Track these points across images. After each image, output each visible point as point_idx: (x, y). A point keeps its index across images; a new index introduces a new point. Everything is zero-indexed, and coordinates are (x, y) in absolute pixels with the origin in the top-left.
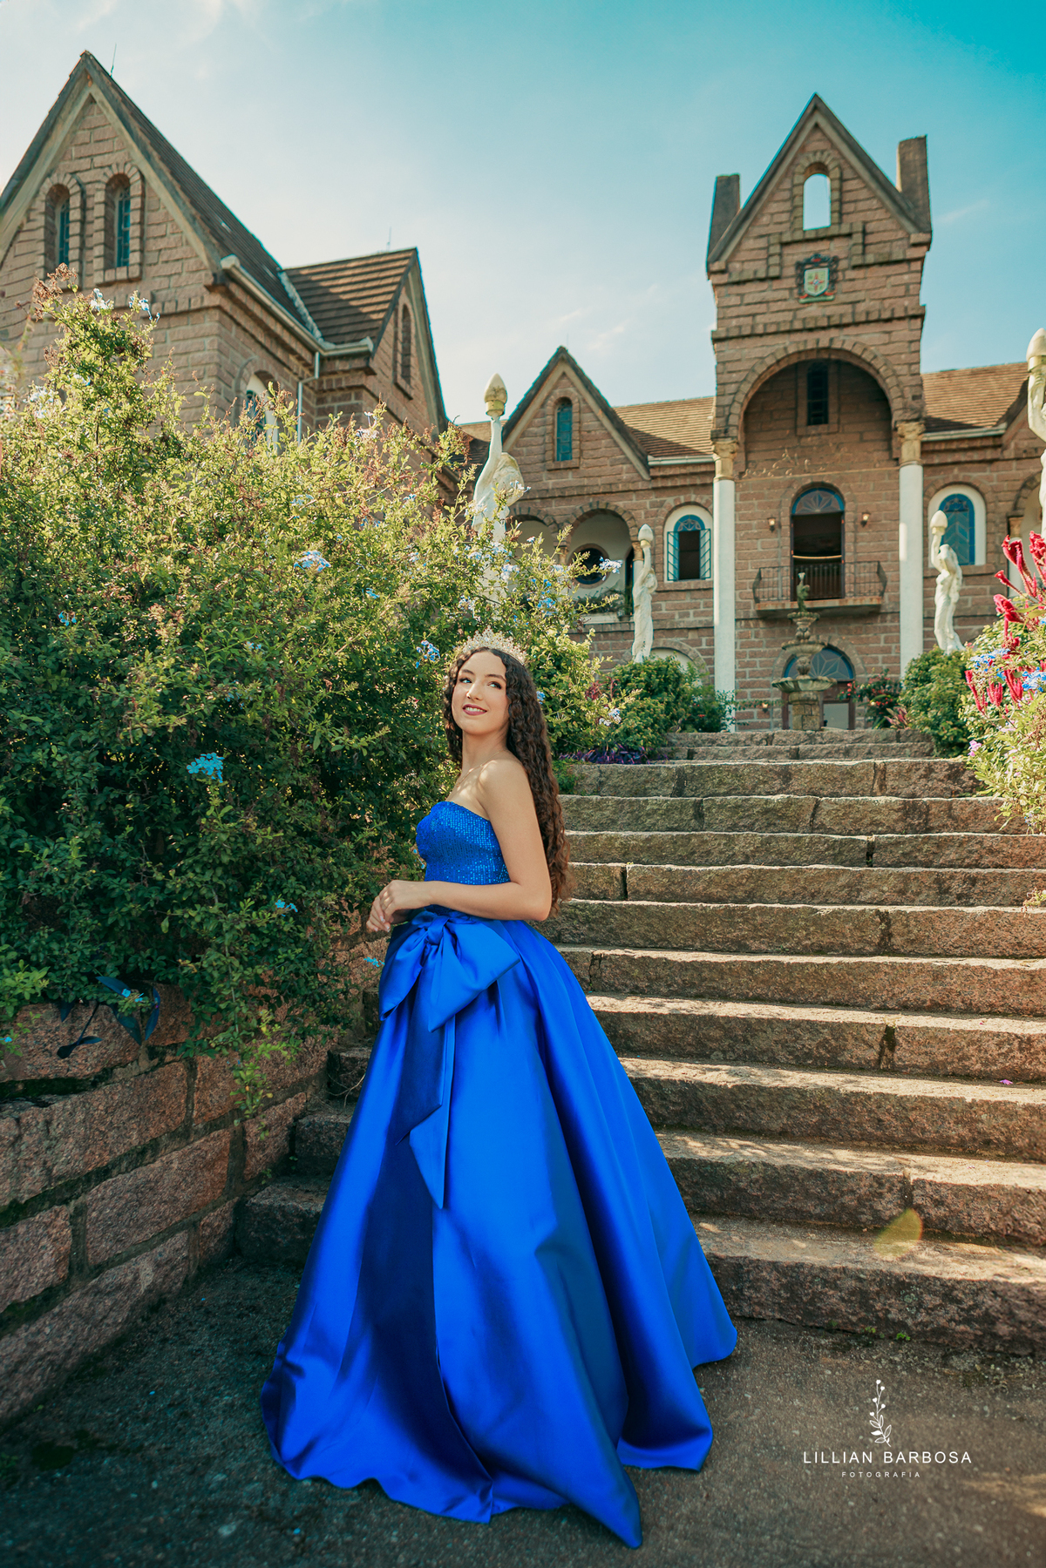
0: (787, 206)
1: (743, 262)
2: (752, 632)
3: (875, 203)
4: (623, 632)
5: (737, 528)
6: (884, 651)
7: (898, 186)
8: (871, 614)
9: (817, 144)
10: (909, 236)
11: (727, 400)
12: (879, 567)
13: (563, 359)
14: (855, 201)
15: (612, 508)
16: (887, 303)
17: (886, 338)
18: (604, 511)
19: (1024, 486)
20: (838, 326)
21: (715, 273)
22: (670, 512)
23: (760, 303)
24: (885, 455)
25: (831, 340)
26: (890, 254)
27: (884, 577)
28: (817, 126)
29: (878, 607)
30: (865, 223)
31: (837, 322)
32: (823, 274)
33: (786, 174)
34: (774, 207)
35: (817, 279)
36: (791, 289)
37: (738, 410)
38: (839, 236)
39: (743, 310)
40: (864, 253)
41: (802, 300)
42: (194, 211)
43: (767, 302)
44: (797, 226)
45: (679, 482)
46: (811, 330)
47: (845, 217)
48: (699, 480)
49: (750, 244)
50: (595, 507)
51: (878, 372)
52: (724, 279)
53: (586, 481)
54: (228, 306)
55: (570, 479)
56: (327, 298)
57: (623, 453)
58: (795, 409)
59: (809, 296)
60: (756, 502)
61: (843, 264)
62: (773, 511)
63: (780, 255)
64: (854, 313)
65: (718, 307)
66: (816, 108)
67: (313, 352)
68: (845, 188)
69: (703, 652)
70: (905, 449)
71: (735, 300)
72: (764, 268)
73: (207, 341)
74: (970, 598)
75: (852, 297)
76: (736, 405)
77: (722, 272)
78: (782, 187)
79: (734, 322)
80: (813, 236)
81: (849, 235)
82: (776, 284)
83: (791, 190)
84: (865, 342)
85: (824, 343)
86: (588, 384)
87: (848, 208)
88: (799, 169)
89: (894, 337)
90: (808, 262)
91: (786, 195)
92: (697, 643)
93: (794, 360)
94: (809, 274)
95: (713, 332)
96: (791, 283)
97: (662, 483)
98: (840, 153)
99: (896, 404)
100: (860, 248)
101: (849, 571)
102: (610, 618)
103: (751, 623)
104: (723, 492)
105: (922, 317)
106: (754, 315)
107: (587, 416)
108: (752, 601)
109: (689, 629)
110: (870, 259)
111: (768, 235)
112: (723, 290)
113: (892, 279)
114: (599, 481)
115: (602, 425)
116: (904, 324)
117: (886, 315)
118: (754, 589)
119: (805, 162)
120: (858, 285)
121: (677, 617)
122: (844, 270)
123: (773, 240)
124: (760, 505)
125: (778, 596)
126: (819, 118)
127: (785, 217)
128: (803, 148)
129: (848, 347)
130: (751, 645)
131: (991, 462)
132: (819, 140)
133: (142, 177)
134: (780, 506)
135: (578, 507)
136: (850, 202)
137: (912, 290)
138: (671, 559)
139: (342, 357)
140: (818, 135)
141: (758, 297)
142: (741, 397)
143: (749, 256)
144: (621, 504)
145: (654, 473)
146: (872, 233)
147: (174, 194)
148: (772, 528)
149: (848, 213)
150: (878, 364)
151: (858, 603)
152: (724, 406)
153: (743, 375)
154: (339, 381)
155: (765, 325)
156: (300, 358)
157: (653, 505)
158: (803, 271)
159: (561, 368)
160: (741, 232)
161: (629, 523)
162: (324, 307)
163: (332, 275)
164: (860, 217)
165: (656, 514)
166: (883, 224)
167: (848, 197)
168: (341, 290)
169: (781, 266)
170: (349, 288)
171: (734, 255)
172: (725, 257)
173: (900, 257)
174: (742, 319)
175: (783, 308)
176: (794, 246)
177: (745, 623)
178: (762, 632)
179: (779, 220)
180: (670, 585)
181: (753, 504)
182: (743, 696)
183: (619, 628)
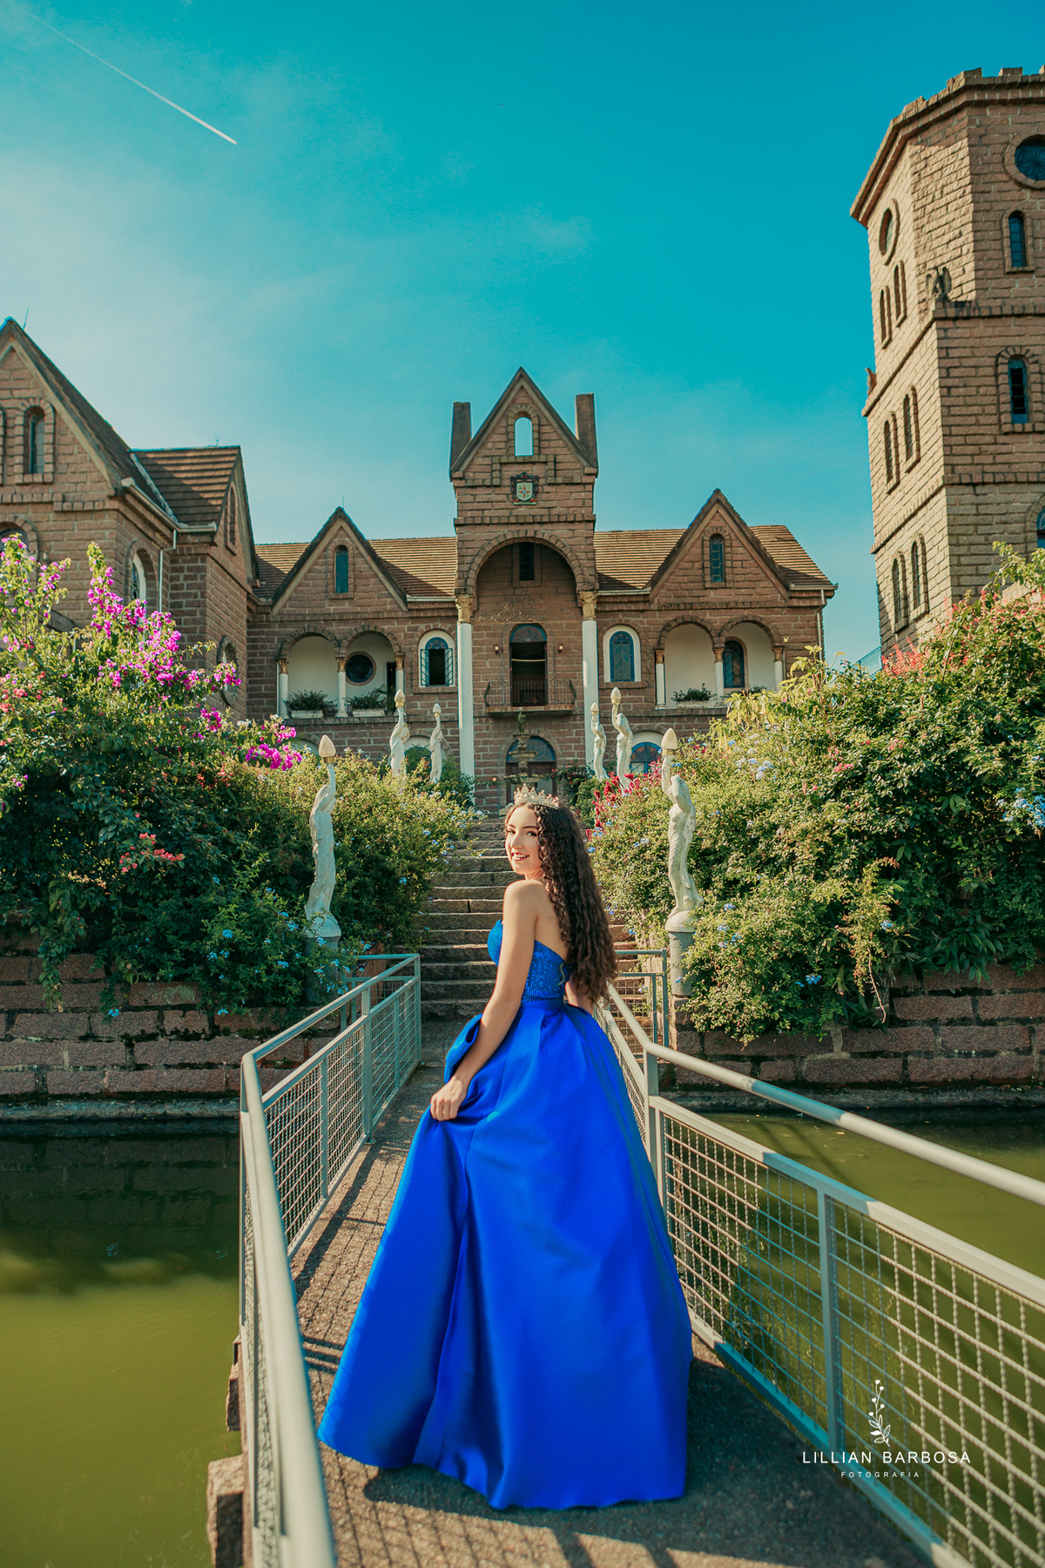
0: (504, 438)
1: (475, 473)
2: (484, 726)
3: (561, 443)
4: (388, 724)
7: (576, 435)
8: (566, 715)
9: (522, 399)
10: (583, 467)
11: (465, 568)
12: (570, 682)
13: (341, 517)
14: (548, 440)
15: (379, 630)
16: (571, 510)
17: (571, 534)
18: (374, 633)
19: (664, 629)
20: (541, 523)
21: (456, 479)
22: (423, 635)
23: (487, 502)
24: (574, 604)
25: (535, 532)
26: (572, 478)
27: (574, 691)
28: (522, 387)
29: (570, 711)
30: (555, 455)
31: (539, 520)
32: (529, 486)
33: (503, 416)
34: (495, 438)
35: (525, 490)
36: (507, 495)
37: (473, 575)
38: (539, 462)
39: (476, 506)
40: (555, 476)
41: (515, 503)
42: (99, 442)
43: (492, 502)
44: (511, 452)
45: (429, 614)
46: (521, 524)
47: (542, 450)
48: (444, 613)
49: (479, 460)
50: (366, 629)
51: (567, 556)
52: (462, 483)
53: (359, 609)
54: (122, 508)
55: (347, 606)
56: (173, 482)
57: (387, 590)
58: (512, 568)
59: (520, 500)
60: (485, 633)
61: (542, 481)
62: (496, 640)
63: (500, 471)
64: (550, 515)
65: (458, 502)
66: (521, 376)
67: (172, 531)
68: (542, 431)
69: (452, 738)
70: (585, 608)
71: (469, 498)
72: (489, 479)
73: (107, 533)
74: (632, 705)
75: (549, 504)
76: (472, 569)
77: (461, 479)
78: (500, 424)
79: (469, 514)
80: (521, 460)
81: (546, 463)
82: (497, 490)
83: (506, 427)
84: (557, 535)
85: (530, 534)
86: (360, 537)
87: (544, 444)
88: (511, 414)
89: (577, 533)
90: (519, 477)
91: (503, 430)
93: (511, 544)
94: (520, 485)
95: (454, 519)
96: (508, 490)
97: (417, 615)
98: (538, 407)
99: (579, 579)
100: (553, 472)
101: (550, 685)
102: (378, 713)
103: (484, 720)
104: (464, 630)
105: (594, 521)
106: (483, 510)
107: (359, 561)
108: (484, 705)
110: (559, 480)
111: (493, 456)
112: (462, 490)
113: (574, 494)
114: (369, 609)
115: (371, 568)
116: (583, 525)
117: (571, 519)
118: (485, 696)
119: (515, 410)
120: (552, 496)
121: (429, 712)
122: (543, 486)
123: (495, 460)
124: (488, 635)
125: (502, 700)
126: (523, 383)
127: (502, 445)
128: (513, 401)
129: (546, 537)
130: (484, 735)
131: (643, 611)
132: (524, 397)
133: (54, 410)
134: (502, 636)
135: (352, 629)
136: (545, 440)
137: (588, 503)
138: (424, 670)
139: (192, 534)
140: (523, 394)
141: (486, 498)
142: (475, 567)
143: (479, 468)
144: (386, 627)
145: (410, 606)
146: (560, 462)
147: (83, 428)
148: (497, 652)
149: (544, 448)
150: (566, 551)
151: (557, 709)
152: (463, 572)
153: (477, 551)
154: (189, 549)
155: (491, 518)
156: (163, 535)
157: (410, 629)
158: (516, 483)
159: (339, 523)
160: (474, 452)
161: (393, 642)
162: (172, 489)
163: (174, 462)
164: (552, 451)
165: (412, 636)
166: (567, 457)
167: (544, 437)
168: (184, 475)
169: (501, 478)
170: (189, 475)
171: (468, 467)
172: (463, 469)
173: (579, 481)
174: (474, 512)
175: (503, 507)
176: (509, 465)
177: (481, 720)
178: (491, 727)
179: (499, 447)
180: (423, 689)
181: (483, 634)
182: (478, 772)
183: (385, 720)
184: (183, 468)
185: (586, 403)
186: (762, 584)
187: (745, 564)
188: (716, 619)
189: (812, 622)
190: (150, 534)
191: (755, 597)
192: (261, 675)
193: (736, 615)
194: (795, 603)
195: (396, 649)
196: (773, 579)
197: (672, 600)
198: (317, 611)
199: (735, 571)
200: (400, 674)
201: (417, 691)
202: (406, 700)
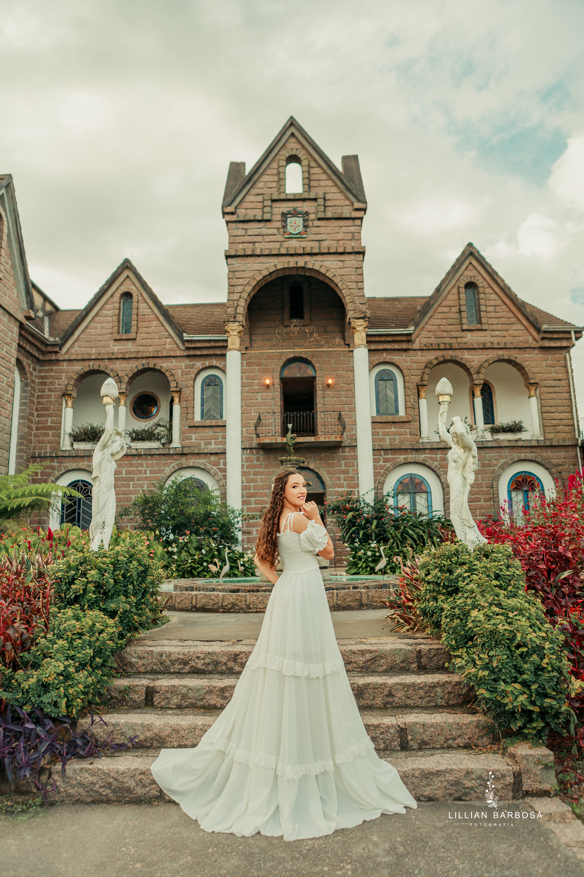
0: (276, 178)
1: (246, 209)
2: (254, 457)
3: (330, 183)
4: (164, 455)
5: (243, 385)
6: (344, 472)
7: (341, 170)
8: (334, 447)
9: (293, 144)
10: (352, 204)
11: (236, 296)
12: (340, 415)
13: (127, 267)
14: (318, 180)
15: (158, 368)
16: (341, 243)
17: (341, 264)
18: (153, 370)
19: (426, 367)
20: (311, 255)
21: (228, 213)
22: (199, 372)
23: (258, 235)
25: (306, 263)
26: (342, 213)
27: (342, 422)
28: (293, 134)
29: (341, 442)
30: (325, 194)
31: (310, 252)
32: (299, 221)
33: (274, 160)
34: (265, 178)
35: (295, 224)
36: (278, 228)
37: (243, 304)
38: (309, 199)
39: (246, 239)
40: (325, 211)
41: (286, 236)
43: (263, 235)
44: (282, 190)
45: (205, 352)
46: (292, 255)
47: (312, 188)
48: (219, 350)
49: (250, 198)
50: (146, 366)
51: (337, 285)
52: (234, 218)
53: (141, 349)
55: (129, 346)
57: (167, 331)
58: (282, 307)
59: (290, 234)
60: (257, 368)
61: (312, 216)
62: (268, 374)
63: (271, 207)
64: (320, 248)
65: (230, 236)
66: (292, 124)
68: (311, 172)
69: (220, 470)
70: (356, 336)
71: (241, 232)
72: (261, 214)
74: (397, 437)
75: (319, 237)
76: (241, 299)
77: (233, 213)
78: (271, 166)
79: (240, 246)
80: (292, 197)
81: (315, 200)
82: (268, 225)
83: (278, 169)
84: (329, 267)
85: (301, 264)
86: (144, 285)
87: (314, 183)
88: (282, 158)
89: (346, 264)
90: (289, 213)
91: (275, 171)
92: (216, 464)
93: (281, 274)
94: (290, 220)
95: (226, 251)
96: (279, 225)
97: (193, 352)
98: (308, 151)
99: (349, 307)
100: (323, 207)
101: (320, 417)
102: (155, 445)
103: (254, 451)
104: (233, 359)
105: (363, 253)
106: (254, 243)
107: (143, 306)
108: (255, 436)
109: (211, 454)
110: (329, 215)
111: (263, 194)
112: (233, 225)
113: (343, 228)
114: (150, 349)
115: (153, 311)
116: (352, 257)
117: (341, 250)
118: (256, 427)
119: (285, 154)
120: (322, 230)
121: (203, 445)
122: (312, 220)
123: (266, 197)
124: (259, 370)
125: (272, 434)
126: (293, 130)
127: (273, 184)
128: (284, 146)
129: (316, 267)
130: (255, 466)
131: (405, 350)
132: (295, 143)
134: (273, 371)
135: (133, 366)
136: (315, 180)
137: (356, 237)
140: (294, 140)
141: (257, 232)
142: (245, 295)
143: (251, 206)
144: (164, 365)
145: (187, 345)
146: (330, 200)
148: (268, 386)
149: (314, 187)
150: (336, 280)
151: (327, 440)
152: (233, 301)
153: (247, 280)
155: (261, 250)
157: (187, 367)
158: (286, 218)
159: (126, 273)
160: (246, 191)
161: (170, 378)
164: (321, 190)
165: (189, 374)
166: (336, 195)
167: (313, 177)
169: (272, 214)
171: (240, 204)
172: (234, 205)
173: (348, 216)
174: (246, 244)
175: (273, 240)
176: (279, 203)
177: (248, 451)
178: (261, 458)
179: (270, 186)
180: (198, 422)
181: (255, 369)
182: (249, 503)
183: (161, 452)
186: (514, 327)
187: (498, 309)
188: (473, 359)
189: (562, 362)
191: (508, 339)
192: (48, 409)
193: (492, 355)
194: (547, 344)
195: (173, 384)
196: (525, 322)
197: (432, 340)
198: (103, 350)
199: (489, 315)
200: (177, 408)
201: (192, 425)
202: (182, 433)
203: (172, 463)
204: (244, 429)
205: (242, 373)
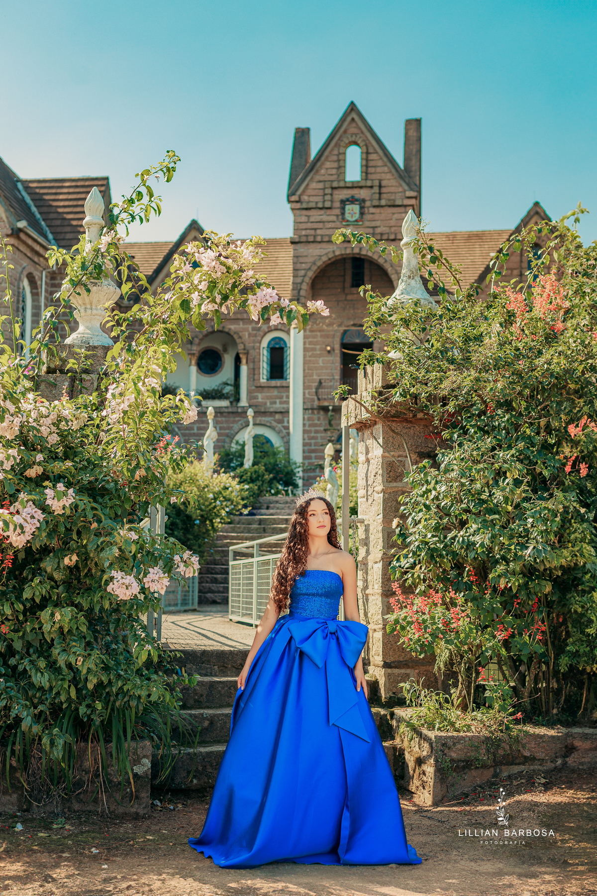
0: (335, 165)
1: (309, 196)
2: (316, 417)
3: (386, 169)
4: (233, 413)
5: (306, 350)
9: (353, 130)
10: (405, 191)
11: (299, 280)
13: (195, 228)
14: (375, 167)
15: (227, 330)
16: (393, 229)
18: (222, 332)
21: (293, 202)
22: (265, 334)
23: (320, 222)
25: (361, 249)
26: (395, 201)
28: (353, 119)
30: (380, 181)
32: (356, 208)
33: (335, 145)
34: (328, 165)
35: (353, 211)
36: (337, 216)
37: (305, 286)
38: (366, 187)
39: (309, 225)
40: (380, 199)
41: (344, 223)
43: (323, 222)
44: (341, 178)
47: (369, 176)
49: (314, 185)
50: (215, 328)
51: (387, 270)
52: (298, 205)
54: (16, 243)
58: (344, 276)
59: (348, 221)
60: (319, 334)
61: (368, 204)
62: (329, 340)
63: (331, 195)
65: (295, 222)
66: (352, 110)
68: (369, 158)
69: (284, 427)
71: (304, 219)
72: (322, 201)
75: (373, 224)
76: (304, 283)
77: (297, 202)
78: (333, 153)
79: (304, 233)
80: (350, 185)
81: (371, 187)
82: (329, 212)
83: (338, 155)
84: (380, 252)
85: (357, 250)
87: (371, 170)
88: (342, 144)
90: (348, 200)
91: (335, 158)
92: (280, 422)
93: (339, 258)
94: (348, 207)
95: (291, 238)
96: (338, 212)
98: (366, 137)
100: (378, 195)
102: (224, 403)
103: (315, 412)
106: (315, 229)
108: (316, 398)
109: (276, 413)
110: (383, 202)
111: (325, 181)
112: (298, 212)
113: (396, 215)
117: (393, 237)
118: (317, 390)
119: (346, 139)
120: (376, 217)
121: (268, 404)
122: (368, 207)
123: (328, 185)
124: (321, 336)
126: (354, 115)
127: (334, 171)
128: (345, 132)
129: (370, 253)
130: (316, 425)
132: (355, 127)
134: (334, 336)
136: (372, 167)
138: (265, 365)
140: (354, 125)
141: (318, 218)
142: (307, 280)
143: (313, 190)
144: (232, 327)
146: (385, 187)
148: (329, 352)
149: (371, 173)
150: (387, 265)
152: (297, 284)
153: (309, 265)
155: (322, 236)
157: (254, 329)
158: (345, 205)
159: (194, 234)
160: (309, 178)
161: (238, 341)
162: (52, 216)
163: (54, 191)
164: (378, 176)
165: (255, 336)
166: (391, 182)
167: (371, 164)
168: (62, 204)
169: (332, 201)
170: (67, 203)
171: (304, 191)
172: (299, 193)
173: (400, 203)
174: (308, 231)
175: (333, 226)
176: (339, 190)
177: (310, 411)
178: (322, 418)
179: (331, 173)
180: (264, 383)
181: (317, 335)
182: (310, 458)
183: (230, 410)
184: (61, 197)
185: (414, 127)
190: (36, 259)
195: (241, 347)
200: (244, 369)
201: (259, 385)
202: (249, 392)
203: (240, 420)
204: (307, 391)
205: (304, 338)
